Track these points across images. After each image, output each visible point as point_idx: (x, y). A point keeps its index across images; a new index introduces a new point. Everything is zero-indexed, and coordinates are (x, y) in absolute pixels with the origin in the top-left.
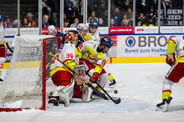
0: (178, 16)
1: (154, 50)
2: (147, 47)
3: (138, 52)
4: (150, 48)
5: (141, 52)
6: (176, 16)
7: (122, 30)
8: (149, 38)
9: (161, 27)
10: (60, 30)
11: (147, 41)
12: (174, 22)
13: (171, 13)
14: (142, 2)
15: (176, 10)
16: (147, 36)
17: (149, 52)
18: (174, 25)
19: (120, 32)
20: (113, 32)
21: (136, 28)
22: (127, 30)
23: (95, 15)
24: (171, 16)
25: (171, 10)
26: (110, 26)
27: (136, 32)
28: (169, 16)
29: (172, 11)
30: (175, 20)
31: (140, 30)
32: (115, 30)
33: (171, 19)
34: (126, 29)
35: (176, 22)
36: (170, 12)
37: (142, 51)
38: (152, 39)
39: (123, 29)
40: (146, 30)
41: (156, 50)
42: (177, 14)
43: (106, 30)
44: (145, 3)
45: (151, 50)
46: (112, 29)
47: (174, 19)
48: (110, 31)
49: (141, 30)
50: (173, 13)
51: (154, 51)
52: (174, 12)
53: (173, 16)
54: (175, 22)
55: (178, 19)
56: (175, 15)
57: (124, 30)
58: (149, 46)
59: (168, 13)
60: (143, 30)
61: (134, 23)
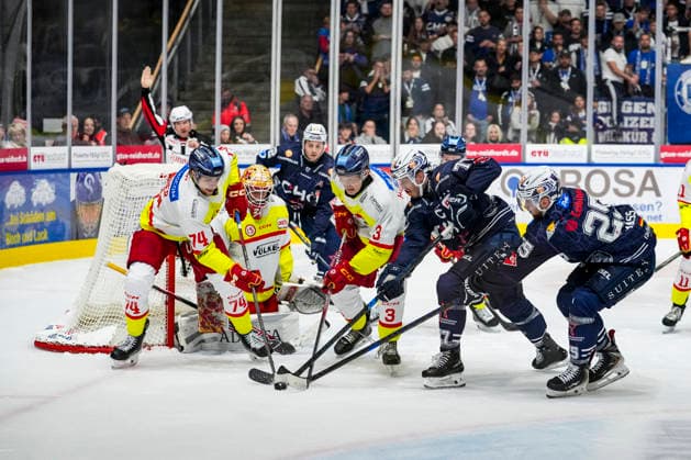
0: (647, 119)
6: (643, 119)
7: (492, 153)
8: (563, 173)
9: (595, 148)
12: (637, 134)
13: (629, 110)
14: (561, 81)
15: (643, 104)
18: (638, 143)
21: (530, 147)
22: (505, 153)
23: (443, 112)
24: (631, 119)
25: (630, 103)
27: (529, 159)
28: (626, 119)
29: (633, 106)
30: (640, 130)
31: (540, 153)
33: (632, 126)
34: (502, 150)
35: (644, 135)
36: (627, 107)
38: (571, 178)
39: (496, 150)
40: (556, 153)
42: (645, 115)
44: (569, 83)
47: (637, 126)
49: (542, 154)
50: (637, 110)
52: (638, 107)
53: (636, 119)
54: (642, 133)
55: (647, 126)
56: (640, 115)
57: (498, 154)
59: (623, 111)
60: (546, 154)
61: (524, 136)
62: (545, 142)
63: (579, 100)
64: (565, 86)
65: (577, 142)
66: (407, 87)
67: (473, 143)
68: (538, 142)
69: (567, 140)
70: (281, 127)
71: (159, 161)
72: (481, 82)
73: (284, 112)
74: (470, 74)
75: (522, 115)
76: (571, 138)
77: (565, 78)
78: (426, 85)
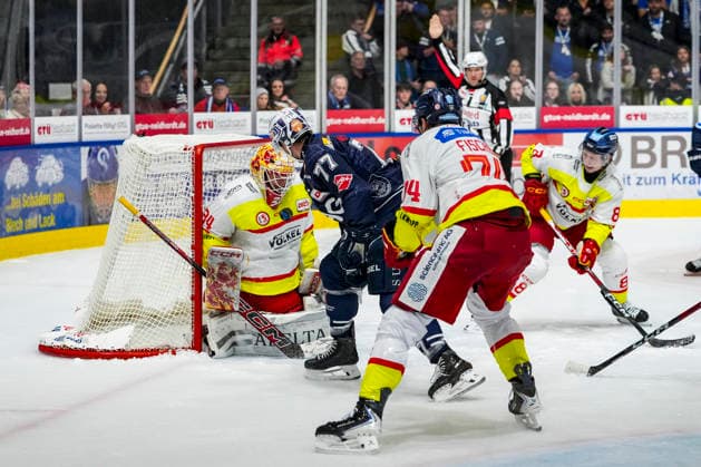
1: (681, 178)
2: (657, 170)
3: (629, 184)
4: (668, 173)
5: (638, 184)
7: (579, 117)
8: (665, 140)
10: (383, 117)
11: (657, 150)
14: (652, 30)
16: (657, 136)
17: (665, 183)
19: (574, 122)
20: (550, 122)
21: (625, 110)
22: (595, 117)
23: (519, 69)
26: (540, 105)
27: (623, 123)
31: (636, 116)
32: (558, 118)
34: (591, 113)
37: (642, 181)
38: (674, 145)
39: (583, 113)
40: (656, 116)
41: (684, 178)
43: (530, 118)
45: (669, 179)
46: (548, 114)
48: (543, 120)
49: (639, 118)
51: (679, 183)
57: (586, 117)
58: (664, 165)
60: (644, 117)
61: (617, 96)
62: (642, 103)
63: (682, 52)
64: (658, 36)
65: (680, 102)
66: (478, 40)
67: (555, 106)
68: (634, 103)
69: (668, 101)
70: (328, 90)
71: (185, 132)
72: (564, 33)
73: (332, 71)
74: (551, 24)
75: (614, 72)
76: (673, 98)
77: (657, 27)
78: (501, 38)
